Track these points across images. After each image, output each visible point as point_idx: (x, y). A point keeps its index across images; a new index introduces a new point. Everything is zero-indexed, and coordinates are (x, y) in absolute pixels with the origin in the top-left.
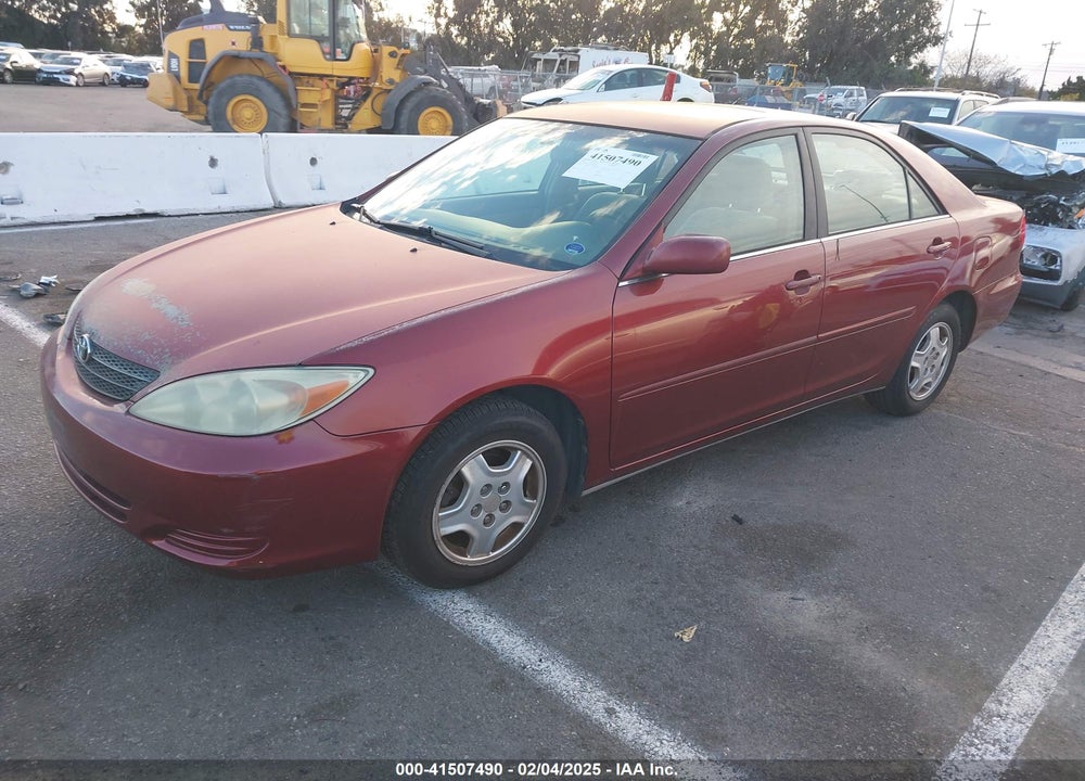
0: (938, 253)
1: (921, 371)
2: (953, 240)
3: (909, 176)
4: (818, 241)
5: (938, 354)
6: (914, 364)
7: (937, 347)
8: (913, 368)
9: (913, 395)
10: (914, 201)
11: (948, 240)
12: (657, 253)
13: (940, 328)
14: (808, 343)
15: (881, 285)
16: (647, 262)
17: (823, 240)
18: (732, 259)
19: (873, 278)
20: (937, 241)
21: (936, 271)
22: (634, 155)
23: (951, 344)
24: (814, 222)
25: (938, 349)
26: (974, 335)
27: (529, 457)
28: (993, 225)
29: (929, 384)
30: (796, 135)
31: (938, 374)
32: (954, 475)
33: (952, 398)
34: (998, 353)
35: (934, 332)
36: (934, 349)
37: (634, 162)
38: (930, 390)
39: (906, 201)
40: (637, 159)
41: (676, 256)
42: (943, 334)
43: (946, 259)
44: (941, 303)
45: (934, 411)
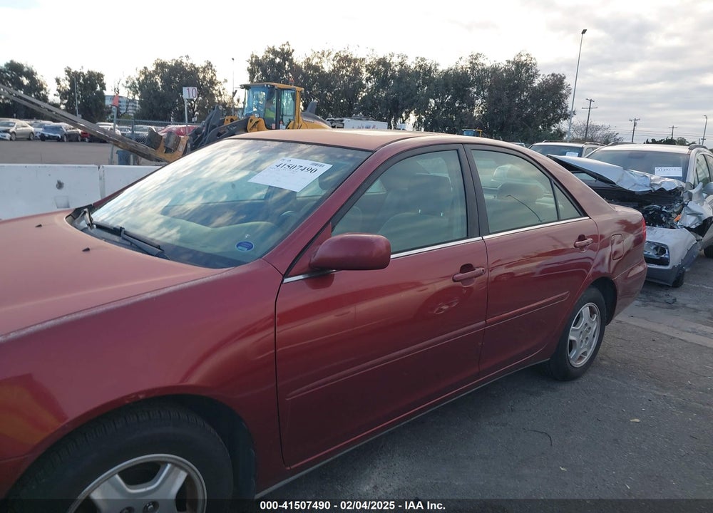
0: (582, 247)
1: (578, 344)
2: (595, 237)
3: (555, 186)
4: (480, 238)
5: (590, 328)
6: (571, 337)
7: (588, 322)
8: (571, 341)
9: (573, 363)
10: (560, 206)
11: (589, 237)
12: (322, 251)
13: (590, 307)
14: (478, 328)
15: (542, 272)
16: (313, 260)
17: (484, 237)
18: (392, 256)
19: (538, 267)
20: (582, 238)
21: (582, 261)
22: (313, 164)
23: (599, 320)
24: (476, 222)
25: (590, 325)
26: (616, 311)
27: (182, 468)
28: (620, 226)
29: (585, 353)
30: (457, 150)
31: (591, 345)
32: (616, 440)
33: (604, 362)
34: (632, 321)
35: (585, 310)
36: (586, 324)
37: (311, 170)
38: (586, 359)
39: (554, 206)
40: (314, 167)
41: (339, 254)
42: (592, 312)
43: (590, 251)
44: (589, 287)
45: (591, 375)
